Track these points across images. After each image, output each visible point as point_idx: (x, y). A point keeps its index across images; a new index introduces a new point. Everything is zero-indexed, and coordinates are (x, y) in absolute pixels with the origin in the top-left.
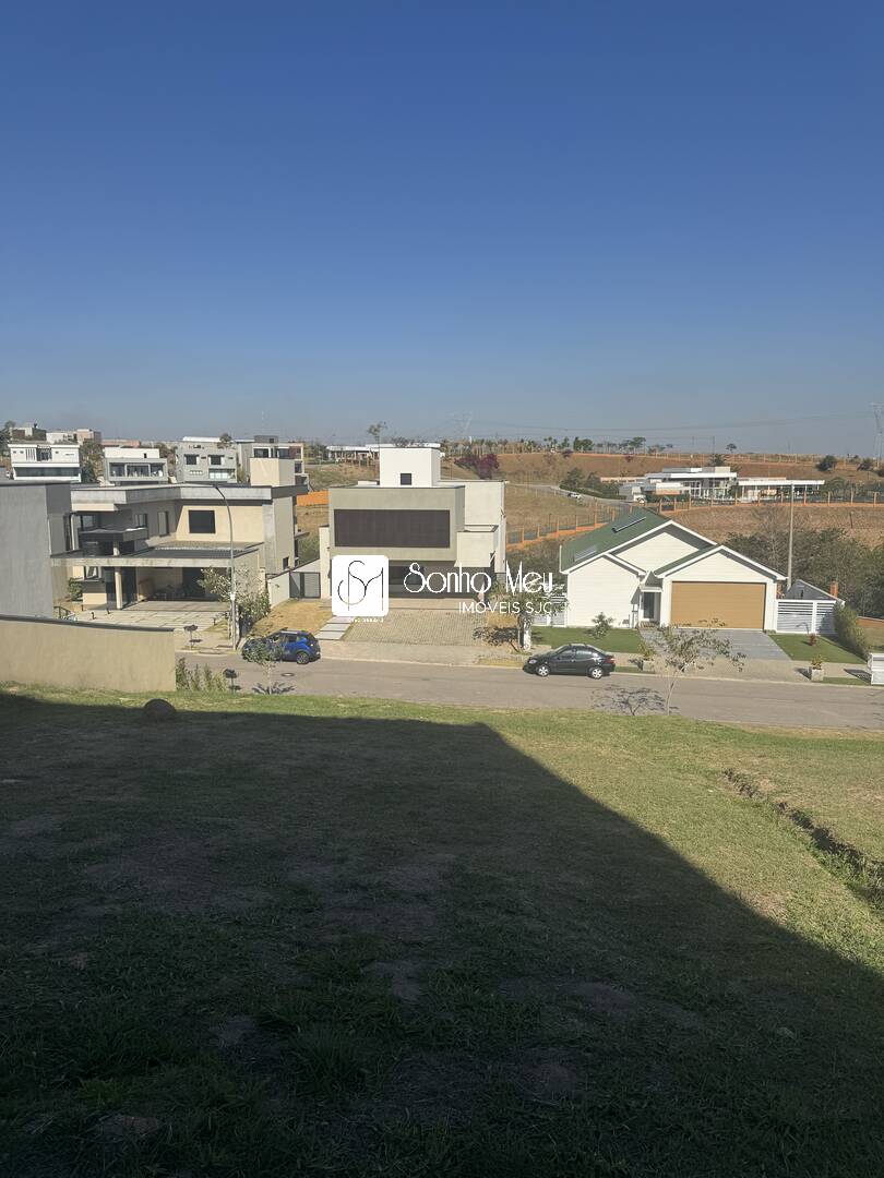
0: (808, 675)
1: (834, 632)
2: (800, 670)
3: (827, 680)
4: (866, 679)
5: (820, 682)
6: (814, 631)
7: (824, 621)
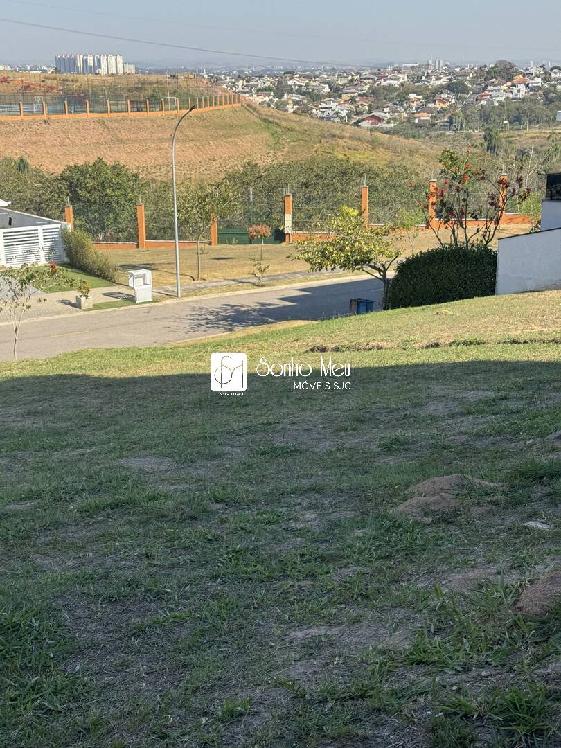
0: (77, 305)
1: (66, 260)
2: (63, 302)
3: (96, 307)
4: (132, 299)
5: (91, 309)
6: (43, 261)
7: (52, 248)
